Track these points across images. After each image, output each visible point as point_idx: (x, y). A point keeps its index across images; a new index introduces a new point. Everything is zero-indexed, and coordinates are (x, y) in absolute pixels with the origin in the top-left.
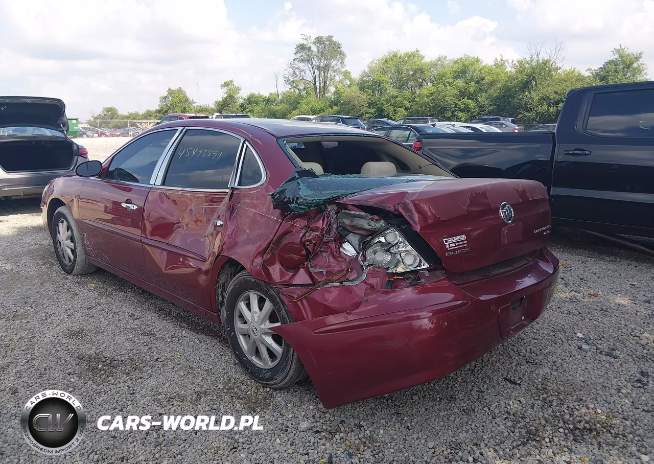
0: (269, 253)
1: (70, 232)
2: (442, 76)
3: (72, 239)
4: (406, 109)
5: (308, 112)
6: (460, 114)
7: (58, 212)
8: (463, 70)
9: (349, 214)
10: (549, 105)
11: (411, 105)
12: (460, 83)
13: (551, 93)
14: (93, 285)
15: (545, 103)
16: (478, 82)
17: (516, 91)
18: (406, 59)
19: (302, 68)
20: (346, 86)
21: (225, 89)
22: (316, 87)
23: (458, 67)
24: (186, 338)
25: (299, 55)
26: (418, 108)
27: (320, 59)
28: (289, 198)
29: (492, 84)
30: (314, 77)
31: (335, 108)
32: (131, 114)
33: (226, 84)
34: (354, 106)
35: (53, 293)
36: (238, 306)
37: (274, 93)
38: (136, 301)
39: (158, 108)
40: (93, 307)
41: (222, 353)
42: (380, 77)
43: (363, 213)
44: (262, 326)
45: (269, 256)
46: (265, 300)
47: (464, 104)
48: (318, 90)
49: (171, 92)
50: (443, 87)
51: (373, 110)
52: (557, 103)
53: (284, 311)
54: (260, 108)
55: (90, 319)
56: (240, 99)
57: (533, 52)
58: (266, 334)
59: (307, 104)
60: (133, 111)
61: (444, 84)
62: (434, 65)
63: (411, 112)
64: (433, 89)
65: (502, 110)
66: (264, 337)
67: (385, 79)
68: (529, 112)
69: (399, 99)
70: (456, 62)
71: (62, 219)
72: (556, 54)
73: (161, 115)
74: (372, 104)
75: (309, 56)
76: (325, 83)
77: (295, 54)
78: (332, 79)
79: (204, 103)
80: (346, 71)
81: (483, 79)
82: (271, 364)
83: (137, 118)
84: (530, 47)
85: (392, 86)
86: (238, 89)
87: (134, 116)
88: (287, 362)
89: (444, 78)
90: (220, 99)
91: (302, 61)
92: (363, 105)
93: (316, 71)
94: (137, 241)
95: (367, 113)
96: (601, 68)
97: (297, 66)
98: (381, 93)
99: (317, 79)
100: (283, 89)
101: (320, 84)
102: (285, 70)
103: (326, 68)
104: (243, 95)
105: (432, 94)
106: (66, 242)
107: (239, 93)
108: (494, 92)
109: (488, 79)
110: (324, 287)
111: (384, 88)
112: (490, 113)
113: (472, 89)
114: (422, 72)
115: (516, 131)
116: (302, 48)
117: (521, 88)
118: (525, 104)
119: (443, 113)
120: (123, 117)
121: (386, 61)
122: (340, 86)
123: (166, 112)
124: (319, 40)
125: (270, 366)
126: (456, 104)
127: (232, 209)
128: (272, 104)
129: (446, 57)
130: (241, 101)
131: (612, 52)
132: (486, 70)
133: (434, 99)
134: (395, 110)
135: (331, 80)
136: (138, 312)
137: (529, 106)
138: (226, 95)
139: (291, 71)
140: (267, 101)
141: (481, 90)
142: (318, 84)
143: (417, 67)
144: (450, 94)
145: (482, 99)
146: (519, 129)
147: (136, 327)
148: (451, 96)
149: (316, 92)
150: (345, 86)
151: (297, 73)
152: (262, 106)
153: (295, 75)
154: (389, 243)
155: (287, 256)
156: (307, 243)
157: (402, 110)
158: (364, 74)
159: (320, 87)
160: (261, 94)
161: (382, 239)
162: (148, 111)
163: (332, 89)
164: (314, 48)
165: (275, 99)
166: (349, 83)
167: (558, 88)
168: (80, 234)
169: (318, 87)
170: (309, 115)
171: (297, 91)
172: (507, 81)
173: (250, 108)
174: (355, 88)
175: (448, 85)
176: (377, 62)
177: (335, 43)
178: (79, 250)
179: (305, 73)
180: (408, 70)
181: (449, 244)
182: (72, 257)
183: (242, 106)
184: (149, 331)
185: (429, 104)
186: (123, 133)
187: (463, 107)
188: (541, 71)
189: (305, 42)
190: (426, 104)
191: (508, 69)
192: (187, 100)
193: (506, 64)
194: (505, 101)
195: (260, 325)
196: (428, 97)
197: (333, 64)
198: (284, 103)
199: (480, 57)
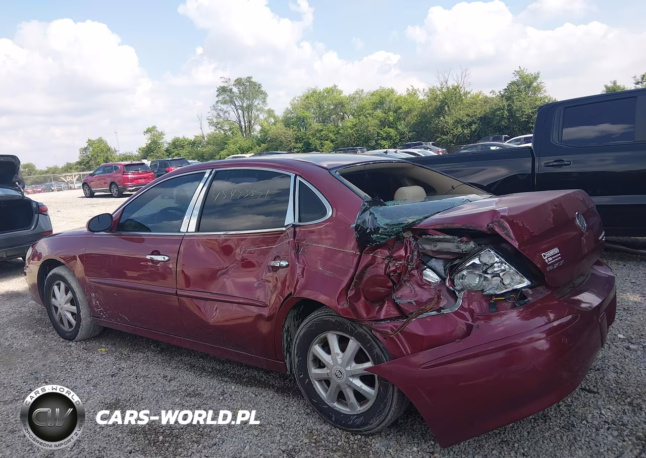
0: (352, 289)
1: (70, 295)
2: (361, 108)
3: (73, 302)
4: (332, 141)
5: (237, 151)
6: (383, 142)
7: (53, 274)
8: (381, 100)
9: (433, 239)
10: (463, 127)
11: (336, 137)
12: (379, 112)
13: (463, 116)
14: (103, 350)
15: (459, 126)
16: (395, 112)
17: (432, 117)
18: (326, 94)
19: (225, 109)
20: (271, 123)
21: (148, 135)
22: (241, 127)
23: (376, 99)
24: (238, 394)
25: (221, 98)
26: (344, 139)
27: (242, 100)
28: (371, 229)
29: (409, 112)
30: (239, 116)
31: (263, 145)
32: (50, 169)
33: (149, 131)
34: (281, 142)
35: (63, 364)
36: (312, 350)
37: (199, 135)
38: (160, 360)
39: (78, 160)
40: (117, 373)
41: (286, 404)
42: (304, 113)
43: (448, 237)
44: (348, 368)
45: (353, 292)
46: (348, 340)
47: (386, 132)
48: (244, 130)
49: (91, 143)
50: (365, 118)
51: (300, 145)
52: (470, 124)
53: (378, 349)
54: (187, 151)
55: (121, 387)
56: (165, 144)
57: (442, 79)
58: (353, 376)
59: (234, 144)
60: (51, 165)
61: (365, 115)
62: (352, 98)
63: (337, 143)
64: (355, 121)
65: (421, 135)
66: (351, 380)
67: (308, 114)
68: (446, 135)
69: (324, 132)
70: (373, 95)
71: (58, 282)
72: (463, 80)
73: (83, 167)
74: (299, 139)
75: (231, 98)
76: (250, 122)
77: (217, 96)
78: (257, 117)
79: (127, 151)
80: (270, 109)
81: (400, 108)
82: (360, 409)
83: (57, 172)
84: (439, 75)
85: (315, 121)
86: (162, 134)
87: (54, 171)
88: (385, 404)
89: (364, 110)
90: (144, 146)
91: (225, 103)
92: (290, 141)
93: (240, 111)
94: (173, 294)
95: (295, 148)
96: (505, 89)
97: (220, 108)
98: (306, 128)
99: (242, 119)
100: (208, 130)
101: (245, 124)
102: (209, 112)
103: (249, 108)
104: (167, 139)
105: (355, 126)
106: (65, 306)
107: (163, 138)
108: (412, 119)
109: (405, 108)
110: (418, 317)
111: (309, 124)
112: (410, 139)
113: (391, 118)
114: (343, 106)
115: (441, 154)
116: (223, 90)
117: (436, 114)
118: (442, 128)
119: (367, 142)
120: (42, 173)
121: (307, 97)
122: (265, 124)
123: (88, 163)
124: (239, 82)
125: (359, 411)
126: (378, 133)
127: (297, 248)
128: (199, 147)
129: (362, 91)
130: (166, 146)
131: (513, 73)
132: (402, 99)
133: (357, 130)
134: (322, 143)
135: (255, 119)
136: (169, 372)
137: (445, 130)
138: (150, 141)
139: (215, 113)
140: (193, 144)
141: (399, 119)
142: (243, 123)
143: (337, 101)
144: (372, 124)
145: (402, 126)
146: (443, 152)
147: (176, 388)
148: (373, 126)
149: (242, 131)
150: (269, 124)
151: (221, 114)
152: (188, 149)
153: (218, 117)
154: (485, 264)
155: (372, 289)
156: (392, 274)
157: (328, 142)
158: (288, 111)
159: (245, 126)
160: (186, 137)
161: (476, 261)
162: (69, 164)
163: (258, 128)
164: (235, 90)
165: (201, 141)
166: (273, 121)
167: (470, 111)
168: (86, 295)
169: (244, 127)
170: (238, 154)
171: (222, 132)
172: (422, 108)
173: (176, 152)
174: (280, 125)
175: (368, 116)
176: (299, 99)
177: (255, 84)
178: (84, 313)
179: (229, 114)
180: (329, 105)
181: (547, 258)
182: (73, 322)
183: (167, 151)
184: (193, 391)
185: (353, 135)
186: (45, 188)
187: (385, 135)
188: (452, 96)
189: (225, 85)
190: (350, 135)
191: (421, 97)
192: (109, 150)
193: (418, 92)
194: (422, 127)
195: (346, 367)
196: (352, 129)
197: (256, 103)
198: (211, 144)
199: (395, 88)
